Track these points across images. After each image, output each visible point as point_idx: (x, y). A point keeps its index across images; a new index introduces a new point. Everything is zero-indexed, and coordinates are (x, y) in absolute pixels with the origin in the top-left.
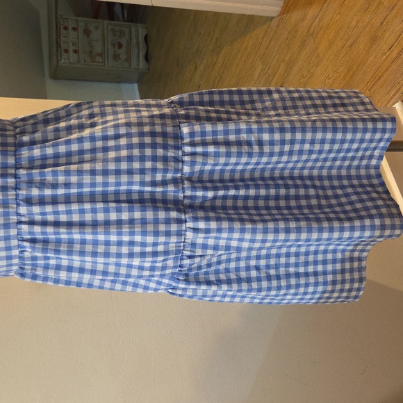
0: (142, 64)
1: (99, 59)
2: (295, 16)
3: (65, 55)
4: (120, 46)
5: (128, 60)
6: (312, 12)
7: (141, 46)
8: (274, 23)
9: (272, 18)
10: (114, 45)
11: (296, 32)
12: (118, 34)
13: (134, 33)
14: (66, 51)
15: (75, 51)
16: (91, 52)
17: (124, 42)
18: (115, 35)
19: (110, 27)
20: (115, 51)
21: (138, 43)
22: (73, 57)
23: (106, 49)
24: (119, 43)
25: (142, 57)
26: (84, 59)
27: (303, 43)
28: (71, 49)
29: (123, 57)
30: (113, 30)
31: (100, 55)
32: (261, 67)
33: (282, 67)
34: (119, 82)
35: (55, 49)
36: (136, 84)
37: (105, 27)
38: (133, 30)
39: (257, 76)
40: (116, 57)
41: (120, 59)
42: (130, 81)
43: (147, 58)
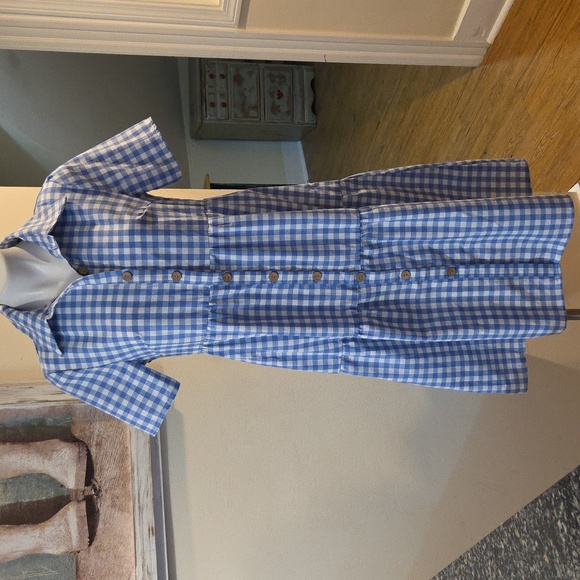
0: (308, 117)
1: (253, 113)
2: (501, 67)
3: (210, 110)
4: (280, 95)
5: (290, 112)
6: (520, 63)
7: (306, 95)
8: (476, 74)
9: (473, 68)
10: (271, 94)
11: (502, 86)
12: (277, 80)
13: (297, 79)
14: (213, 105)
15: (224, 105)
16: (243, 104)
17: (285, 90)
18: (273, 81)
19: (267, 72)
20: (273, 102)
21: (302, 90)
22: (221, 112)
23: (262, 101)
24: (279, 91)
25: (307, 109)
26: (235, 115)
27: (510, 103)
28: (219, 101)
29: (284, 109)
30: (271, 75)
31: (256, 108)
32: (460, 127)
33: (485, 131)
34: (278, 140)
35: (199, 103)
36: (299, 143)
37: (261, 72)
38: (296, 73)
39: (454, 138)
40: (275, 109)
41: (279, 111)
42: (293, 139)
43: (314, 109)
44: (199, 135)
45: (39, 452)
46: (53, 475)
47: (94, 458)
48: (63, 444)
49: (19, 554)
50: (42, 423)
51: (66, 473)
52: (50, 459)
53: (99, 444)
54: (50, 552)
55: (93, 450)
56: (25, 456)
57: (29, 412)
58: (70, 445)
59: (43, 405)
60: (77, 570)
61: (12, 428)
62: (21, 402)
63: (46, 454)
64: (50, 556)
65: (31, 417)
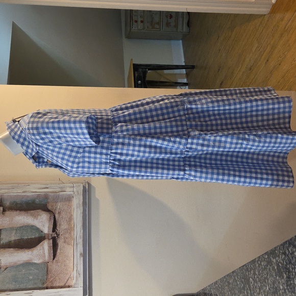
0: (185, 29)
1: (157, 26)
2: (278, 16)
3: (135, 24)
4: (171, 17)
5: (176, 26)
6: (288, 15)
7: (185, 17)
8: (266, 18)
9: (265, 15)
10: (167, 16)
11: (278, 26)
14: (136, 22)
15: (142, 22)
16: (152, 22)
17: (173, 14)
20: (167, 20)
22: (140, 26)
23: (162, 20)
24: (171, 15)
25: (185, 25)
26: (147, 27)
27: (281, 35)
28: (140, 20)
29: (173, 24)
31: (158, 23)
32: (256, 45)
33: (269, 48)
35: (129, 20)
36: (181, 41)
39: (254, 50)
40: (168, 24)
41: (170, 26)
42: (177, 39)
44: (129, 36)
45: (32, 215)
46: (38, 226)
47: (57, 219)
48: (43, 212)
49: (22, 262)
50: (34, 202)
51: (44, 226)
52: (37, 219)
53: (59, 213)
54: (36, 262)
55: (57, 216)
56: (25, 217)
57: (28, 196)
59: (33, 194)
60: (47, 271)
61: (21, 204)
62: (24, 192)
63: (35, 217)
64: (35, 263)
65: (29, 199)
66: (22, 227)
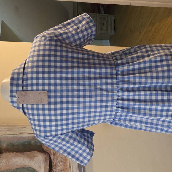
4: (104, 24)
5: (107, 30)
7: (112, 24)
10: (101, 24)
12: (103, 19)
13: (109, 19)
17: (105, 23)
18: (101, 20)
19: (99, 17)
20: (101, 27)
21: (111, 23)
24: (103, 23)
25: (112, 29)
29: (105, 29)
30: (100, 18)
34: (102, 40)
37: (98, 17)
38: (109, 17)
41: (103, 30)
42: (106, 39)
43: (114, 29)
45: (29, 157)
46: (35, 168)
47: (52, 160)
48: (39, 153)
50: (29, 143)
51: (40, 167)
52: (33, 160)
53: (54, 154)
55: (52, 157)
56: (22, 159)
57: (24, 138)
58: (42, 154)
59: (29, 135)
61: (17, 145)
62: (20, 134)
63: (31, 158)
65: (25, 140)
66: (19, 169)
